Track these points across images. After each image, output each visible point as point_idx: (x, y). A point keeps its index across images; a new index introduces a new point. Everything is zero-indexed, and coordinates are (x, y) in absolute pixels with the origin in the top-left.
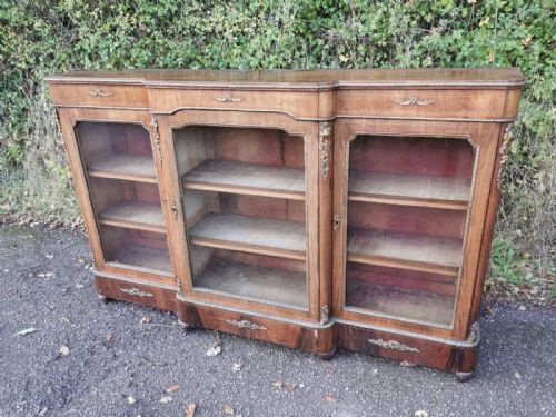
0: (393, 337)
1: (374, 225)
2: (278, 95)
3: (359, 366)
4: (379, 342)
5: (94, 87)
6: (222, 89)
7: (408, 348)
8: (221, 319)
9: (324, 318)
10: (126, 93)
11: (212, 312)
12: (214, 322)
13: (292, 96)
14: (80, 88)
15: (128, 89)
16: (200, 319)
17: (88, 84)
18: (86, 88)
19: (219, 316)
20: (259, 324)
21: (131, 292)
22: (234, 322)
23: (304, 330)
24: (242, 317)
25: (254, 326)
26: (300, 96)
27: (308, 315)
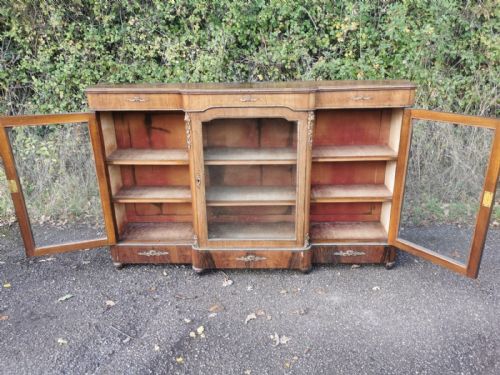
0: (350, 248)
1: (322, 181)
2: (283, 96)
3: (327, 273)
4: (341, 253)
5: (132, 96)
6: (244, 93)
7: (359, 253)
8: (231, 259)
9: (307, 243)
10: (161, 99)
11: (224, 254)
12: (226, 263)
13: (292, 96)
14: (119, 96)
15: (163, 96)
16: (214, 262)
17: (128, 93)
18: (125, 96)
19: (229, 256)
20: (261, 256)
21: (149, 254)
22: (242, 259)
23: (294, 253)
24: (248, 254)
25: (257, 259)
26: (297, 96)
27: (296, 243)
